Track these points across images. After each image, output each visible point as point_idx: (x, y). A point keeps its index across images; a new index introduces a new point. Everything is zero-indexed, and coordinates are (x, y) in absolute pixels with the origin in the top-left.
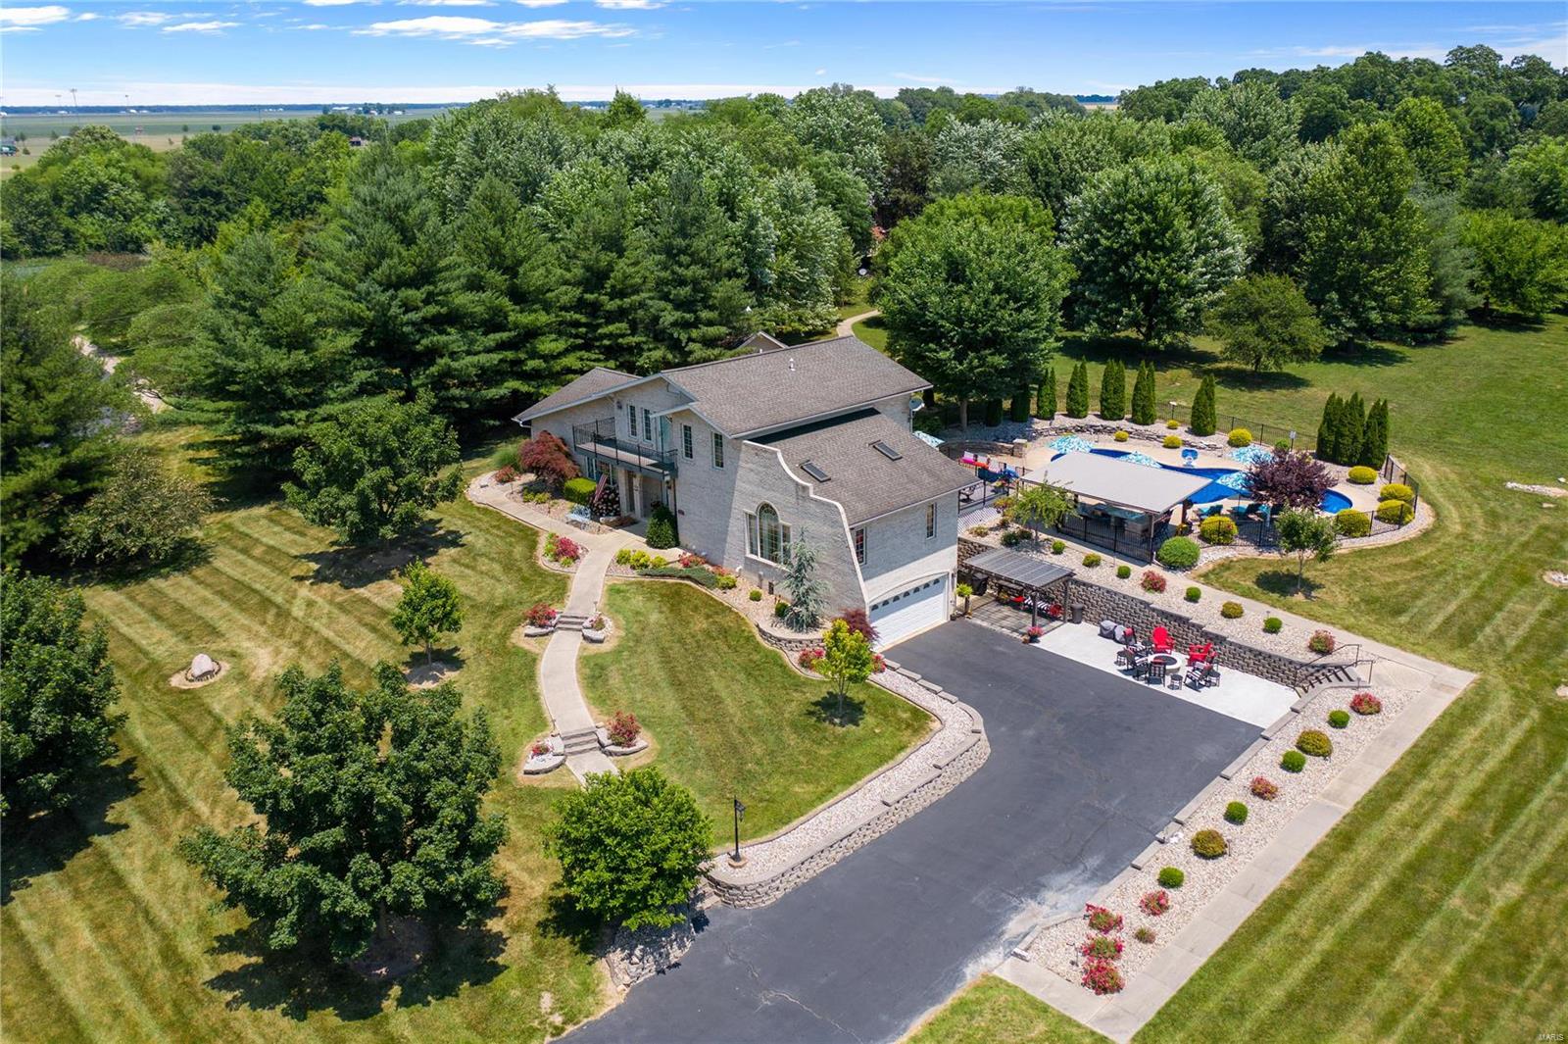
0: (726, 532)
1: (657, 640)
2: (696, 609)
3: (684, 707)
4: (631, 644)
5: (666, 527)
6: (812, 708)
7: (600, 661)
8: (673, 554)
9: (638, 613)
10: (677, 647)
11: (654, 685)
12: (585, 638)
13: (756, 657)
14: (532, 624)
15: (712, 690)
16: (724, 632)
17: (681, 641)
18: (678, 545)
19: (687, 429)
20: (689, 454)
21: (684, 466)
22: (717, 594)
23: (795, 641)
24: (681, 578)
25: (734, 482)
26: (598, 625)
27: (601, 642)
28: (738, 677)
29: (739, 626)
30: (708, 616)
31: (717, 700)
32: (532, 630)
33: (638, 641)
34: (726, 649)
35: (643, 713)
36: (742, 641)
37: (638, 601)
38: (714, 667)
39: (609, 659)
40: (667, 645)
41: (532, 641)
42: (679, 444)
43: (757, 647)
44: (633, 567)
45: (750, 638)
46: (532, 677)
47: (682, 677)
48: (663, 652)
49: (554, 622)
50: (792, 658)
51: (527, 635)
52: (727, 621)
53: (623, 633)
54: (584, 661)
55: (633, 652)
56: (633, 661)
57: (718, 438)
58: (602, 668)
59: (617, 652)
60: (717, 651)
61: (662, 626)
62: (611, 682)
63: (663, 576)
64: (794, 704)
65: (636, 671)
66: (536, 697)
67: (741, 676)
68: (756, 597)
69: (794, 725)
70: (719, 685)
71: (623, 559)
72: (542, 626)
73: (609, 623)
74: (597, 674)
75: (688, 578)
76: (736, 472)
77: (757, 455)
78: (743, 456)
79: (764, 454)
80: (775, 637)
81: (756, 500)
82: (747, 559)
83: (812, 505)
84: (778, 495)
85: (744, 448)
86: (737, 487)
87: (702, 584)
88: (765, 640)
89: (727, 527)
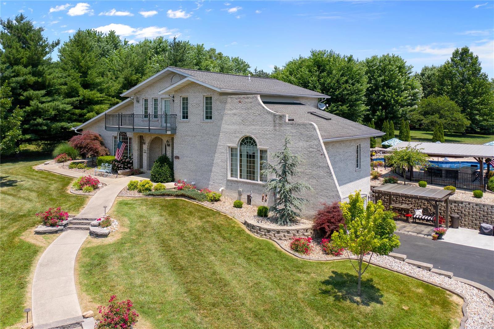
0: (211, 165)
1: (158, 235)
2: (191, 213)
3: (188, 291)
4: (134, 237)
5: (166, 167)
6: (324, 287)
7: (101, 251)
8: (170, 186)
9: (141, 216)
10: (176, 239)
11: (155, 271)
12: (92, 234)
13: (250, 245)
14: (45, 224)
15: (214, 273)
16: (218, 228)
17: (181, 235)
18: (173, 180)
19: (185, 101)
20: (185, 116)
21: (182, 127)
22: (207, 204)
23: (283, 231)
24: (177, 196)
25: (220, 127)
26: (107, 223)
27: (105, 236)
28: (239, 261)
29: (229, 224)
30: (201, 218)
32: (41, 228)
33: (140, 234)
34: (221, 240)
35: (142, 298)
36: (234, 234)
37: (142, 210)
38: (213, 253)
39: (111, 250)
40: (167, 237)
41: (40, 237)
42: (178, 110)
43: (249, 238)
44: (140, 191)
45: (240, 232)
46: (27, 267)
47: (183, 263)
48: (165, 247)
49: (65, 222)
50: (285, 245)
51: (38, 233)
52: (219, 221)
53: (127, 230)
54: (86, 251)
55: (135, 243)
56: (135, 250)
57: (209, 100)
58: (103, 257)
59: (121, 244)
60: (213, 240)
61: (162, 224)
62: (110, 268)
63: (163, 195)
64: (302, 284)
65: (137, 259)
66: (22, 286)
67: (241, 260)
68: (238, 206)
70: (221, 269)
71: (132, 187)
72: (52, 225)
73: (115, 224)
74: (96, 262)
75: (183, 196)
76: (222, 119)
77: (240, 102)
78: (228, 106)
79: (246, 100)
80: (264, 229)
81: (238, 135)
82: (228, 181)
83: (288, 128)
84: (258, 127)
85: (229, 100)
86: (222, 129)
87: (194, 199)
88: (255, 232)
89: (213, 160)
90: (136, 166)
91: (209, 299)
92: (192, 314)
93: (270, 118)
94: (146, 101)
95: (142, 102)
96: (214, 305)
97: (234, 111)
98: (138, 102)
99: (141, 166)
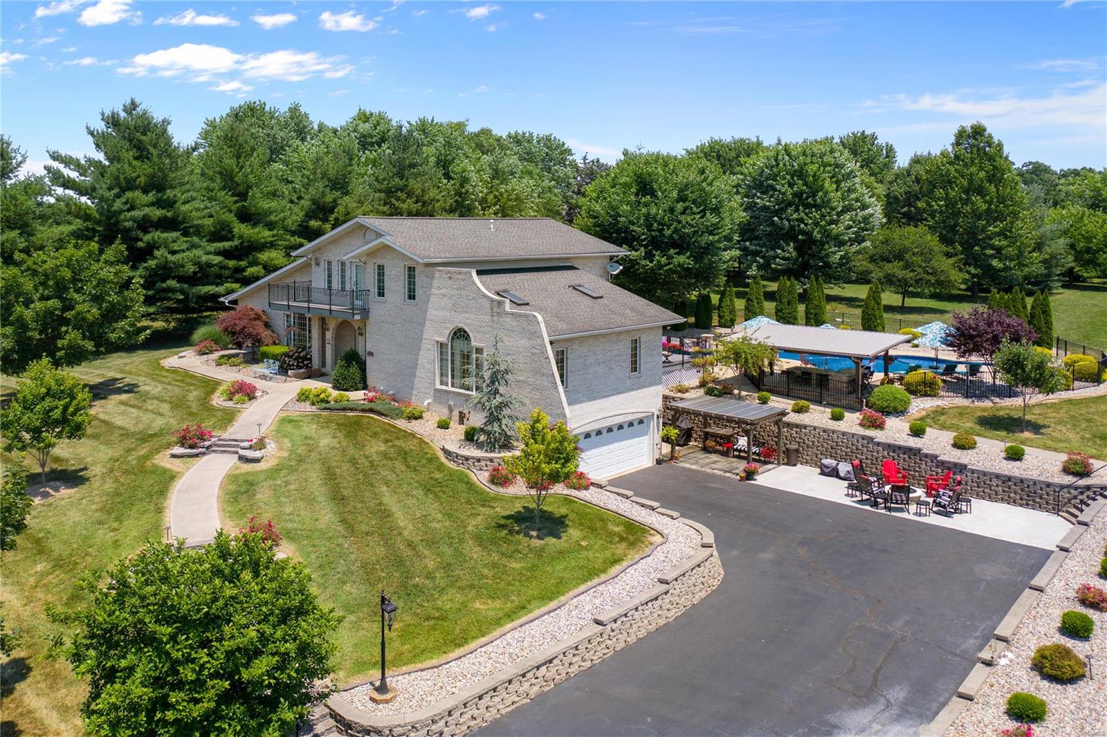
0: (414, 366)
1: (324, 461)
2: (375, 435)
3: (343, 521)
4: (293, 463)
5: (354, 369)
6: (503, 522)
7: (250, 478)
8: (357, 396)
9: (307, 438)
10: (345, 466)
11: (310, 501)
12: (241, 458)
13: (438, 475)
14: (183, 445)
15: (380, 504)
16: (404, 455)
17: (353, 462)
18: (365, 387)
19: (381, 269)
20: (381, 294)
21: (378, 310)
22: (401, 424)
23: (485, 459)
24: (363, 411)
25: (426, 311)
26: (261, 444)
27: (257, 461)
28: (414, 492)
29: (422, 449)
30: (387, 441)
31: (384, 514)
32: (178, 450)
33: (301, 460)
34: (404, 468)
35: (289, 525)
36: (424, 462)
37: (311, 429)
38: (387, 484)
39: (262, 477)
40: (334, 464)
41: (177, 461)
42: (371, 283)
43: (441, 468)
44: (313, 404)
45: (433, 459)
46: (163, 492)
47: (345, 493)
48: (330, 475)
49: (207, 443)
50: (481, 478)
51: (174, 456)
52: (411, 445)
53: (285, 454)
54: (232, 478)
55: (293, 470)
56: (291, 478)
57: (411, 270)
58: (252, 484)
59: (276, 470)
60: (393, 470)
61: (333, 448)
62: (259, 496)
63: (344, 409)
64: (479, 518)
65: (292, 487)
66: (160, 510)
67: (419, 493)
68: (444, 425)
69: (479, 539)
70: (389, 500)
71: (303, 397)
72: (191, 447)
73: (271, 446)
74: (243, 490)
75: (371, 411)
76: (428, 301)
77: (450, 278)
78: (436, 283)
79: (458, 276)
80: (462, 457)
81: (448, 325)
82: (436, 390)
83: (508, 320)
84: (472, 316)
85: (437, 274)
86: (429, 316)
87: (386, 416)
88: (451, 460)
89: (417, 360)
90: (316, 363)
91: (364, 528)
92: (341, 540)
93: (487, 304)
94: (329, 263)
95: (323, 265)
96: (367, 534)
97: (443, 291)
98: (318, 264)
99: (324, 364)
